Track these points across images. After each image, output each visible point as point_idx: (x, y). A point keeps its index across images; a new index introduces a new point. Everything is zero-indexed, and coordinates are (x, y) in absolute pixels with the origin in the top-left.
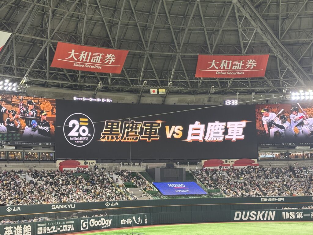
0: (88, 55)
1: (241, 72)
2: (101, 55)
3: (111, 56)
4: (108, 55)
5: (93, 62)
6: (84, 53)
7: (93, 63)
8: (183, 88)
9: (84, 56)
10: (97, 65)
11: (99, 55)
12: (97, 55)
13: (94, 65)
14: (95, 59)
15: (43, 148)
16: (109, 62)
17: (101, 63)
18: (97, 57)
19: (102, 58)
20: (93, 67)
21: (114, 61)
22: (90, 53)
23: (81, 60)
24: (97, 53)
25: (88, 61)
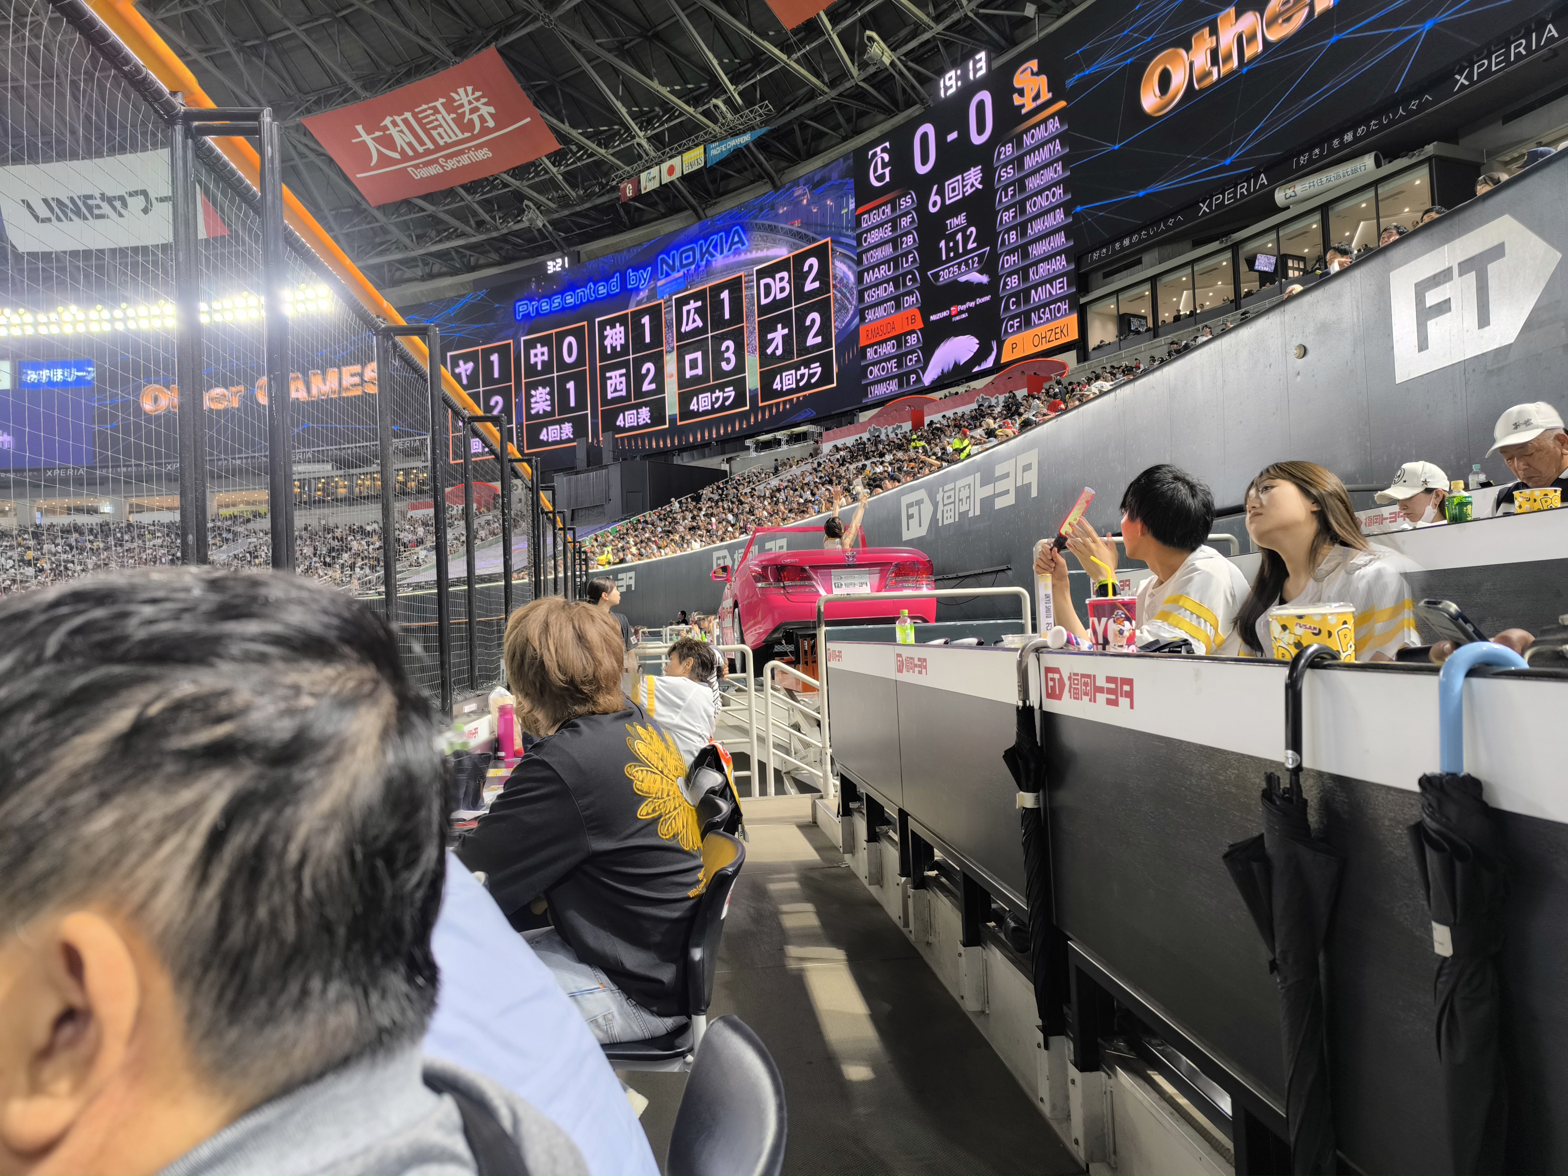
0: (406, 121)
2: (438, 104)
3: (467, 93)
4: (455, 96)
5: (444, 143)
6: (395, 124)
9: (401, 131)
10: (469, 149)
11: (436, 111)
12: (430, 112)
13: (461, 152)
14: (440, 130)
16: (482, 119)
17: (467, 135)
18: (437, 120)
19: (452, 116)
20: (465, 160)
21: (492, 110)
22: (408, 115)
23: (411, 153)
24: (424, 107)
25: (430, 146)
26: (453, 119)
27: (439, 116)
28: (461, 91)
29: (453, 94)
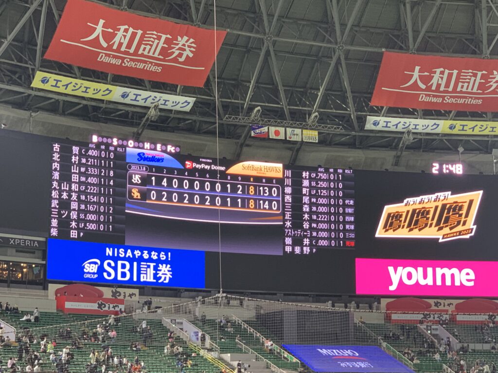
0: (134, 35)
1: (476, 98)
2: (164, 37)
3: (187, 42)
4: (179, 39)
5: (142, 53)
6: (126, 31)
7: (142, 55)
9: (125, 36)
10: (152, 63)
11: (159, 38)
12: (154, 36)
13: (145, 62)
14: (148, 47)
15: (17, 251)
17: (160, 57)
18: (153, 42)
19: (165, 45)
20: (141, 66)
21: (191, 55)
22: (140, 32)
23: (115, 48)
24: (155, 33)
25: (132, 50)
26: (163, 47)
27: (156, 41)
28: (186, 38)
29: (179, 37)
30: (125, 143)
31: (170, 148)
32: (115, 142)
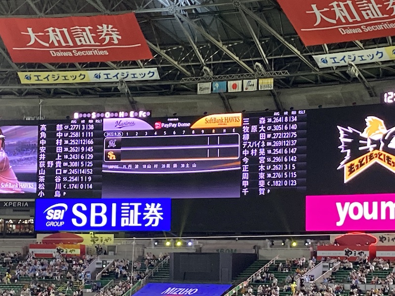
0: (62, 33)
1: (390, 22)
2: (87, 29)
3: (108, 28)
4: (100, 27)
5: (81, 44)
8: (287, 73)
9: (57, 35)
10: (95, 49)
11: (84, 30)
12: (79, 30)
13: (91, 50)
14: (82, 39)
15: (14, 211)
16: (111, 39)
17: (98, 44)
18: (82, 34)
19: (93, 35)
20: (90, 53)
21: (120, 37)
22: (65, 30)
23: (57, 44)
24: (77, 27)
25: (71, 44)
27: (84, 33)
28: (105, 26)
30: (102, 115)
31: (142, 114)
32: (94, 115)
